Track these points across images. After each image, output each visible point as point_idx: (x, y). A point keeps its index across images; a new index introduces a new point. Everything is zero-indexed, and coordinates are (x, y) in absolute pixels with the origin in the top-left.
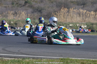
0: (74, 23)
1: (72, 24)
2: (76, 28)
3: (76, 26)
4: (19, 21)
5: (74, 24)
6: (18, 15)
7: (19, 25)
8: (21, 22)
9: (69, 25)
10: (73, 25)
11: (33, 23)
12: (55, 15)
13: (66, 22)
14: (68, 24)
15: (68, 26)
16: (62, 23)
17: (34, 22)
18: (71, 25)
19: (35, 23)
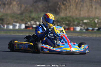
0: (91, 18)
1: (87, 20)
2: (93, 25)
3: (93, 22)
4: (7, 15)
5: (91, 20)
6: (7, 6)
7: (7, 21)
8: (11, 17)
9: (83, 21)
10: (89, 21)
11: (28, 18)
12: (62, 6)
13: (78, 17)
14: (81, 19)
15: (81, 22)
16: (73, 18)
17: (30, 17)
18: (85, 21)
19: (31, 19)
